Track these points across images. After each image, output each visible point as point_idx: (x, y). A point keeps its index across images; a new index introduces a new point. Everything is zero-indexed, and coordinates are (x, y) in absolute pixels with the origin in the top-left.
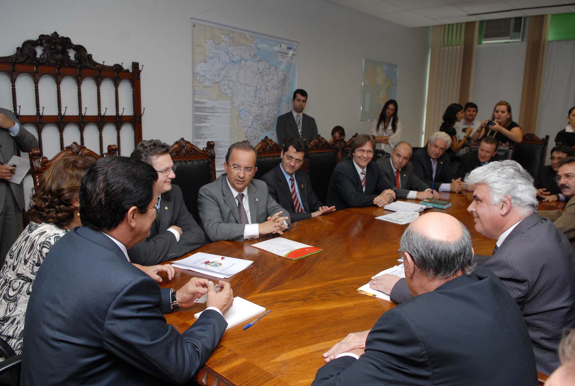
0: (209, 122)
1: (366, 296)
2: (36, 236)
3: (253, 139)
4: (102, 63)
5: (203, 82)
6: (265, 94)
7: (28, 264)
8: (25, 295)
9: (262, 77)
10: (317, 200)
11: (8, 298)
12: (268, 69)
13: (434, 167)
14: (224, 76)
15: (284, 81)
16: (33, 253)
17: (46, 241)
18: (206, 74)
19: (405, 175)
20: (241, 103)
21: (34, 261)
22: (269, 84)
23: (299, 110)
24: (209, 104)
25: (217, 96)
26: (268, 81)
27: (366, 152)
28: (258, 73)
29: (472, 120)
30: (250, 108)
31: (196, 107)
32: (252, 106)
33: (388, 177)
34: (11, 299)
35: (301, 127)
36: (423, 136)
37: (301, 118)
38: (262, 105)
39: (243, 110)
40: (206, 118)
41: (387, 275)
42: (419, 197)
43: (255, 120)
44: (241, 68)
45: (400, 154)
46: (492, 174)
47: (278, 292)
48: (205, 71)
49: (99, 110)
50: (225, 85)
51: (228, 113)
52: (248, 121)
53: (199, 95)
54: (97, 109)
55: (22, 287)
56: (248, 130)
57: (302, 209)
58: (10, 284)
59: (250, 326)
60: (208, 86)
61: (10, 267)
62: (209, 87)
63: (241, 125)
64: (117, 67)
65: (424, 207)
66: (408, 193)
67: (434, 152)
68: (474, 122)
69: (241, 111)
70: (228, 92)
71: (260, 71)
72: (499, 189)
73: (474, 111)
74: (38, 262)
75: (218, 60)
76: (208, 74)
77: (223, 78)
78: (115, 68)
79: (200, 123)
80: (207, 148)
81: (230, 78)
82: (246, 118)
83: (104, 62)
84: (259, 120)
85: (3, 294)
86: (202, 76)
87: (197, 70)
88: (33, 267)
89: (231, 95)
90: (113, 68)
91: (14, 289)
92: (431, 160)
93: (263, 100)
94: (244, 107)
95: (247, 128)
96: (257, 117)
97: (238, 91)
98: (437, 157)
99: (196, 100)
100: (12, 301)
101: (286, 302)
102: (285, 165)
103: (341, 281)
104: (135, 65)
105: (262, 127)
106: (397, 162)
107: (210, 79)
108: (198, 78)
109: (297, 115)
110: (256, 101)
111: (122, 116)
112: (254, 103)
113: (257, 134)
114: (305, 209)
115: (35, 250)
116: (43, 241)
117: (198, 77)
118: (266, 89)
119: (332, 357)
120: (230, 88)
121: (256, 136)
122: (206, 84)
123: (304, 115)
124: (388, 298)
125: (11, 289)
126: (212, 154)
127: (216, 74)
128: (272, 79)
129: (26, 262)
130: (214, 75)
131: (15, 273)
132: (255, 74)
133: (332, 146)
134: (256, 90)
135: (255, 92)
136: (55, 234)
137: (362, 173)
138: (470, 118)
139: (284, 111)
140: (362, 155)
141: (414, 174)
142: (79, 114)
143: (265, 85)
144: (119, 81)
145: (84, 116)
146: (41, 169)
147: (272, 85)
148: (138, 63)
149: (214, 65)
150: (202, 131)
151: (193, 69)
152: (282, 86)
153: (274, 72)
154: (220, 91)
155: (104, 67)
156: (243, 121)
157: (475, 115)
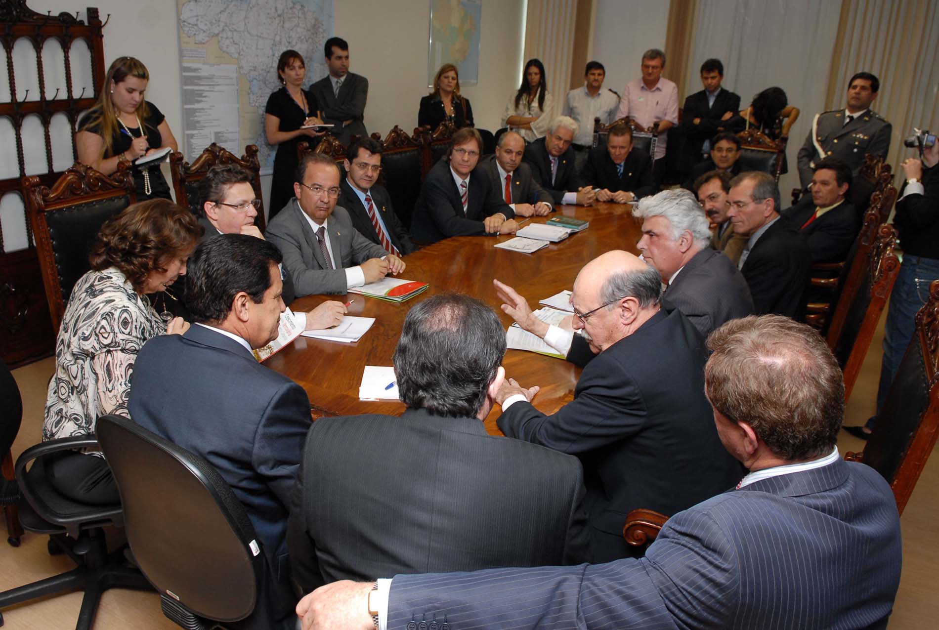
0: (206, 102)
4: (47, 14)
5: (195, 34)
9: (282, 23)
12: (291, 8)
14: (226, 23)
15: (316, 27)
18: (199, 23)
19: (518, 183)
20: (252, 68)
22: (293, 34)
24: (205, 71)
25: (216, 57)
26: (291, 30)
27: (467, 153)
28: (276, 15)
29: (599, 87)
30: (267, 75)
31: (186, 78)
32: (268, 72)
39: (255, 79)
40: (201, 95)
44: (251, 8)
45: (510, 148)
46: (671, 205)
48: (197, 16)
49: (42, 92)
50: (227, 38)
51: (234, 85)
53: (189, 57)
54: (39, 90)
60: (203, 41)
62: (204, 43)
63: (253, 104)
64: (65, 17)
67: (556, 147)
68: (600, 92)
69: (252, 81)
70: (232, 49)
71: (279, 12)
72: (678, 223)
73: (599, 75)
76: (201, 22)
77: (224, 27)
78: (61, 19)
79: (192, 103)
80: (248, 156)
81: (235, 27)
82: (260, 92)
83: (49, 12)
86: (193, 25)
87: (184, 16)
89: (236, 56)
92: (551, 158)
94: (257, 73)
97: (247, 48)
98: (559, 153)
99: (185, 65)
104: (93, 13)
106: (508, 161)
107: (205, 30)
108: (186, 29)
109: (338, 81)
111: (80, 99)
117: (187, 26)
118: (289, 43)
120: (235, 44)
122: (201, 37)
126: (256, 164)
127: (214, 21)
128: (297, 26)
130: (211, 23)
132: (271, 18)
133: (413, 141)
134: (274, 45)
135: (272, 49)
137: (462, 185)
138: (595, 84)
142: (12, 100)
143: (287, 36)
144: (71, 41)
145: (20, 103)
146: (43, 206)
147: (297, 36)
148: (97, 9)
149: (210, 6)
150: (196, 116)
151: (178, 14)
152: (312, 37)
153: (300, 13)
154: (221, 50)
155: (47, 19)
156: (257, 97)
157: (602, 81)
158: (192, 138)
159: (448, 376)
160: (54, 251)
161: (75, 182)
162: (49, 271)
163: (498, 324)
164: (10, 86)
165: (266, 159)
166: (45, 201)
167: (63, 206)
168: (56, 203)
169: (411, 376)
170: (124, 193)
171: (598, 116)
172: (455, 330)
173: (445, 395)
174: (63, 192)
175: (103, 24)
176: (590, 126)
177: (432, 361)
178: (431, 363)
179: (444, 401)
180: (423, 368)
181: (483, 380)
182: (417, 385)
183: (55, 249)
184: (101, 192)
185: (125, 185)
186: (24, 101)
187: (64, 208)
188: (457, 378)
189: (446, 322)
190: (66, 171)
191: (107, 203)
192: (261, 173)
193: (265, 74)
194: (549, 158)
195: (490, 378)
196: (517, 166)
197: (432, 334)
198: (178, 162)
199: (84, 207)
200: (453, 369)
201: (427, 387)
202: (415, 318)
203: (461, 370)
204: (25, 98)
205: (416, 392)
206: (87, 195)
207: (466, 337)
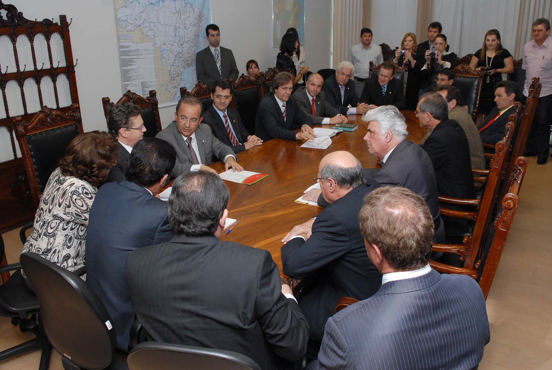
0: (135, 65)
1: (302, 205)
2: (67, 187)
3: (177, 77)
4: (35, 20)
5: (126, 26)
6: (184, 32)
7: (62, 207)
8: (61, 231)
9: (180, 16)
10: (248, 133)
11: (48, 234)
12: (185, 7)
13: (342, 93)
14: (145, 18)
15: (200, 17)
16: (65, 198)
17: (76, 191)
18: (128, 19)
19: (319, 103)
20: (163, 44)
21: (66, 204)
22: (187, 22)
23: (216, 44)
24: (133, 47)
25: (140, 39)
26: (186, 19)
27: (288, 89)
28: (176, 12)
31: (122, 51)
32: (173, 45)
33: (305, 107)
34: (50, 235)
35: (220, 60)
36: (332, 56)
37: (219, 52)
38: (182, 43)
39: (165, 49)
40: (131, 61)
41: (314, 189)
42: (332, 123)
43: (177, 58)
44: (160, 9)
45: (314, 83)
46: (381, 115)
47: (241, 209)
48: (127, 16)
49: (35, 65)
50: (146, 27)
51: (151, 54)
52: (170, 60)
53: (123, 39)
54: (33, 64)
55: (59, 225)
56: (171, 68)
57: (236, 140)
58: (48, 224)
59: (230, 232)
60: (131, 30)
61: (46, 211)
63: (164, 65)
64: (46, 22)
65: (336, 131)
66: (323, 119)
67: (341, 79)
68: (371, 46)
69: (163, 51)
70: (150, 33)
71: (178, 10)
72: (385, 125)
73: (369, 36)
74: (69, 204)
75: (137, 4)
77: (144, 20)
78: (44, 23)
79: (127, 66)
80: (150, 97)
81: (151, 20)
82: (168, 57)
83: (36, 19)
84: (180, 58)
85: (43, 232)
86: (125, 21)
87: (119, 16)
88: (65, 209)
89: (153, 37)
90: (43, 23)
91: (52, 227)
92: (340, 86)
93: (182, 38)
94: (166, 46)
95: (170, 67)
96: (178, 55)
97: (159, 32)
98: (345, 83)
99: (121, 44)
100: (51, 237)
101: (248, 214)
102: (217, 104)
103: (282, 196)
104: (63, 18)
105: (184, 64)
106: (313, 90)
107: (132, 23)
108: (121, 23)
109: (215, 50)
110: (176, 39)
111: (57, 68)
112: (175, 42)
113: (180, 71)
114: (239, 140)
115: (67, 196)
116: (74, 190)
117: (121, 22)
118: (185, 27)
119: (288, 240)
120: (152, 30)
121: (179, 73)
122: (129, 28)
123: (221, 48)
124: (316, 204)
125: (49, 228)
126: (155, 101)
127: (137, 18)
128: (189, 17)
129: (60, 205)
131: (52, 215)
132: (173, 14)
133: (254, 82)
134: (176, 29)
135: (175, 31)
136: (82, 185)
137: (283, 106)
138: (367, 42)
139: (202, 48)
140: (286, 92)
141: (326, 102)
142: (17, 71)
143: (183, 23)
144: (50, 35)
145: (22, 72)
146: (24, 133)
147: (190, 22)
148: (65, 16)
149: (135, 9)
150: (129, 74)
151: (116, 15)
152: (198, 23)
153: (190, 9)
154: (143, 34)
155: (36, 23)
156: (166, 60)
157: (371, 39)
158: (128, 87)
159: (196, 216)
160: (32, 158)
161: (43, 118)
162: (30, 169)
163: (224, 186)
164: (16, 63)
165: (174, 96)
166: (25, 129)
167: (36, 132)
168: (32, 131)
169: (176, 217)
170: (74, 122)
171: (371, 61)
172: (200, 191)
173: (196, 226)
174: (36, 124)
175: (69, 24)
176: (367, 67)
177: (188, 209)
178: (186, 210)
179: (195, 229)
180: (183, 213)
181: (216, 217)
182: (179, 221)
183: (33, 157)
184: (60, 123)
185: (74, 118)
186: (24, 71)
187: (37, 133)
188: (202, 217)
189: (195, 187)
190: (38, 112)
191: (64, 129)
192: (159, 106)
193: (171, 47)
194: (339, 87)
195: (220, 216)
196: (317, 94)
197: (187, 194)
198: (107, 103)
199: (50, 132)
200: (200, 213)
201: (186, 223)
202: (178, 184)
203: (204, 213)
204: (42, 67)
205: (179, 225)
206: (51, 125)
207: (206, 195)
